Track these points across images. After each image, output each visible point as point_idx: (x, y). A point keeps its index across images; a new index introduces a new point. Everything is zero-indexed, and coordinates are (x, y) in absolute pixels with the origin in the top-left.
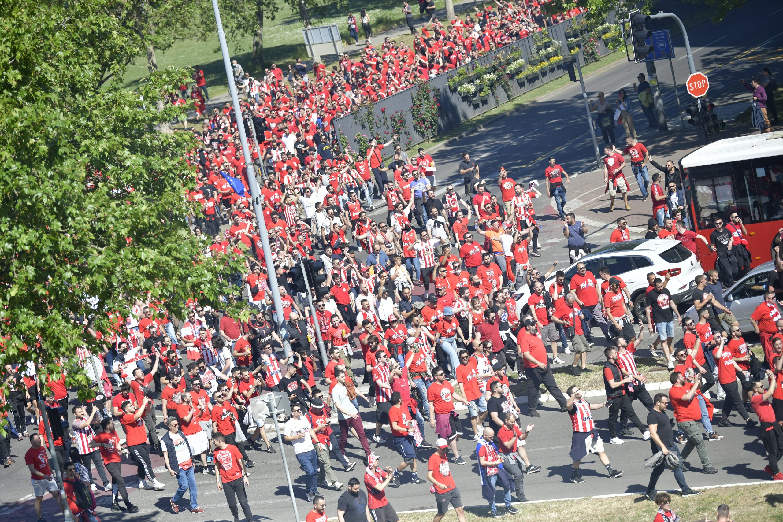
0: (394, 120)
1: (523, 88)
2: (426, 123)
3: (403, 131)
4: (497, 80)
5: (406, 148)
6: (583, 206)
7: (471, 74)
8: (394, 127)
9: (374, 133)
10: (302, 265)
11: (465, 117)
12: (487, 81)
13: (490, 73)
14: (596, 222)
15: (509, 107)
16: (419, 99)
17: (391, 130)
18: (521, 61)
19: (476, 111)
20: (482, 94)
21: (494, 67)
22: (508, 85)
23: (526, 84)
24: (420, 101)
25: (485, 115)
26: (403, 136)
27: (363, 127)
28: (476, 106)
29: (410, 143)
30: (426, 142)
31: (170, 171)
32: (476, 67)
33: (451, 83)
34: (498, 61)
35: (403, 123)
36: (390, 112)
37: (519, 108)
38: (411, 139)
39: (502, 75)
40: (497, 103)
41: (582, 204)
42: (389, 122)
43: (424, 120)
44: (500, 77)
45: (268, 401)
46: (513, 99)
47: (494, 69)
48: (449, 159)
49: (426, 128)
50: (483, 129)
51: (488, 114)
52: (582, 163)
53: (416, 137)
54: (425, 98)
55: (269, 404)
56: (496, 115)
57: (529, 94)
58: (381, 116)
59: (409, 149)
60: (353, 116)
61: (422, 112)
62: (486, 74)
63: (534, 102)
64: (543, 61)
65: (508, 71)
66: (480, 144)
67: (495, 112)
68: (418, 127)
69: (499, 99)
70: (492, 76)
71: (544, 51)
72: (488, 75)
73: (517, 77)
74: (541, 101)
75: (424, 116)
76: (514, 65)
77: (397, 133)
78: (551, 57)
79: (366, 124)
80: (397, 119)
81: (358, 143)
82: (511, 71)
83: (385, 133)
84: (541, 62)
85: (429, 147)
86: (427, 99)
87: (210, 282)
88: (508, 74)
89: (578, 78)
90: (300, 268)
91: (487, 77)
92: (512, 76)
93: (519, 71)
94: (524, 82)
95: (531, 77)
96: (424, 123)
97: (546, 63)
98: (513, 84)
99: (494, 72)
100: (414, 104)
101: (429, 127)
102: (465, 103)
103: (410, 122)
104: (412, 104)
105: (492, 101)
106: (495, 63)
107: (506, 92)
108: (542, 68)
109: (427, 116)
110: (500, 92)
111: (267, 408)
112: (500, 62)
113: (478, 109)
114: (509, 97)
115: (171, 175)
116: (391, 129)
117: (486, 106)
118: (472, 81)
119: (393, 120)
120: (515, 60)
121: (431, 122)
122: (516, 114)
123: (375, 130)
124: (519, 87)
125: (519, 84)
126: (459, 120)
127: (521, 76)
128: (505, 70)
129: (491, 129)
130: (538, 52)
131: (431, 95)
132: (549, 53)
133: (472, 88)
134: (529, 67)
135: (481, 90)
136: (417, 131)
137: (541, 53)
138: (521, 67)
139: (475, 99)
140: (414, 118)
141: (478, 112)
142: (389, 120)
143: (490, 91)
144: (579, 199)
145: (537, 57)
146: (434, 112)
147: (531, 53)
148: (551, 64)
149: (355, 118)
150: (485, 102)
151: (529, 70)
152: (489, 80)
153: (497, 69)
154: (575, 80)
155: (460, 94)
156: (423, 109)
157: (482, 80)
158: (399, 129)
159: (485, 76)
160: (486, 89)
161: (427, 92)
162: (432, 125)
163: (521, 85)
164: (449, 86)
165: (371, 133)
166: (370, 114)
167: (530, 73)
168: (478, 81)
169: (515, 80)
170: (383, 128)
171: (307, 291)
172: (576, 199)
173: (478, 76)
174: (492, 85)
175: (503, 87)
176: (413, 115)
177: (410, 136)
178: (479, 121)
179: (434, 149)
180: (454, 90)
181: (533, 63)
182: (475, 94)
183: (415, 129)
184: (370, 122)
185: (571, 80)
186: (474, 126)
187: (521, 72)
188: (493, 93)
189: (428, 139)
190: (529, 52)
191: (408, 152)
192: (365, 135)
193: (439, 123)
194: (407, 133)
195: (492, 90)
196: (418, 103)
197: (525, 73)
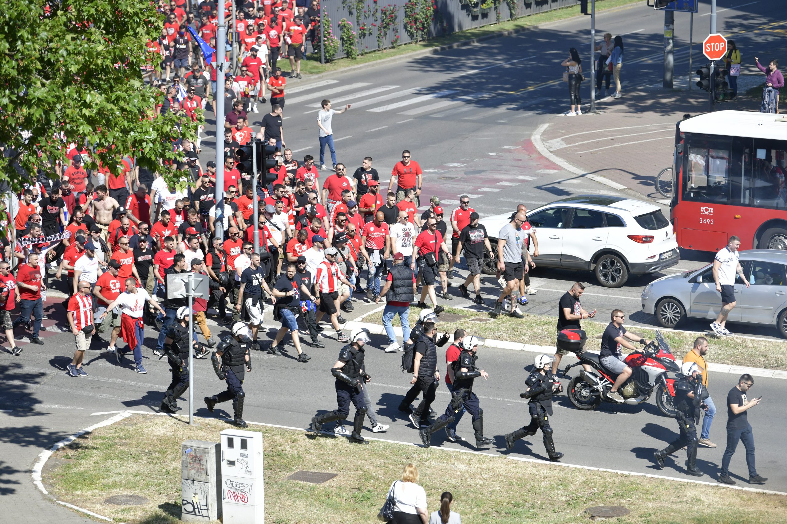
0: (385, 14)
1: (529, 9)
2: (418, 24)
3: (391, 27)
5: (390, 46)
6: (565, 148)
8: (383, 21)
9: (360, 22)
10: (254, 145)
11: (460, 27)
14: (575, 168)
15: (508, 26)
17: (379, 23)
19: (474, 23)
20: (484, 6)
22: (513, 3)
23: (533, 5)
25: (482, 29)
26: (390, 33)
27: (351, 13)
28: (475, 18)
29: (396, 41)
30: (413, 44)
31: (136, 14)
35: (393, 18)
36: (382, 4)
37: (520, 30)
38: (398, 37)
40: (498, 19)
41: (565, 146)
42: (379, 15)
43: (416, 20)
45: (186, 281)
46: (516, 19)
48: (432, 67)
49: (417, 29)
50: (476, 44)
51: (485, 29)
53: (404, 36)
55: (187, 285)
56: (493, 32)
57: (534, 17)
58: (372, 6)
59: (393, 47)
61: (417, 11)
63: (536, 27)
66: (470, 59)
67: (493, 28)
68: (409, 26)
69: (501, 15)
74: (545, 27)
75: (417, 16)
77: (385, 27)
79: (354, 11)
80: (388, 13)
81: (341, 29)
83: (372, 25)
85: (415, 50)
87: (153, 142)
89: (589, 11)
90: (251, 147)
94: (531, 3)
96: (416, 23)
100: (410, 1)
101: (420, 29)
102: (464, 12)
103: (401, 19)
105: (492, 15)
107: (510, 9)
109: (420, 16)
110: (503, 7)
111: (184, 288)
113: (477, 22)
114: (512, 15)
115: (136, 19)
116: (379, 21)
117: (485, 19)
119: (384, 12)
121: (423, 24)
122: (514, 35)
123: (362, 19)
124: (524, 7)
125: (525, 4)
126: (452, 29)
129: (484, 45)
135: (484, 2)
136: (406, 30)
139: (475, 10)
140: (407, 16)
141: (476, 24)
142: (379, 12)
143: (493, 5)
144: (562, 140)
146: (429, 14)
149: (344, 2)
150: (485, 15)
154: (586, 14)
155: (461, 1)
156: (418, 9)
158: (388, 24)
160: (489, 1)
162: (424, 28)
163: (528, 5)
165: (358, 22)
166: (361, 1)
170: (371, 19)
171: (253, 174)
172: (559, 139)
175: (508, 4)
176: (406, 12)
177: (397, 34)
178: (474, 35)
179: (420, 54)
182: (476, 5)
183: (405, 27)
184: (358, 10)
185: (582, 12)
186: (468, 38)
188: (496, 8)
189: (417, 42)
191: (392, 50)
192: (350, 22)
193: (432, 27)
194: (395, 30)
195: (495, 4)
196: (414, 1)
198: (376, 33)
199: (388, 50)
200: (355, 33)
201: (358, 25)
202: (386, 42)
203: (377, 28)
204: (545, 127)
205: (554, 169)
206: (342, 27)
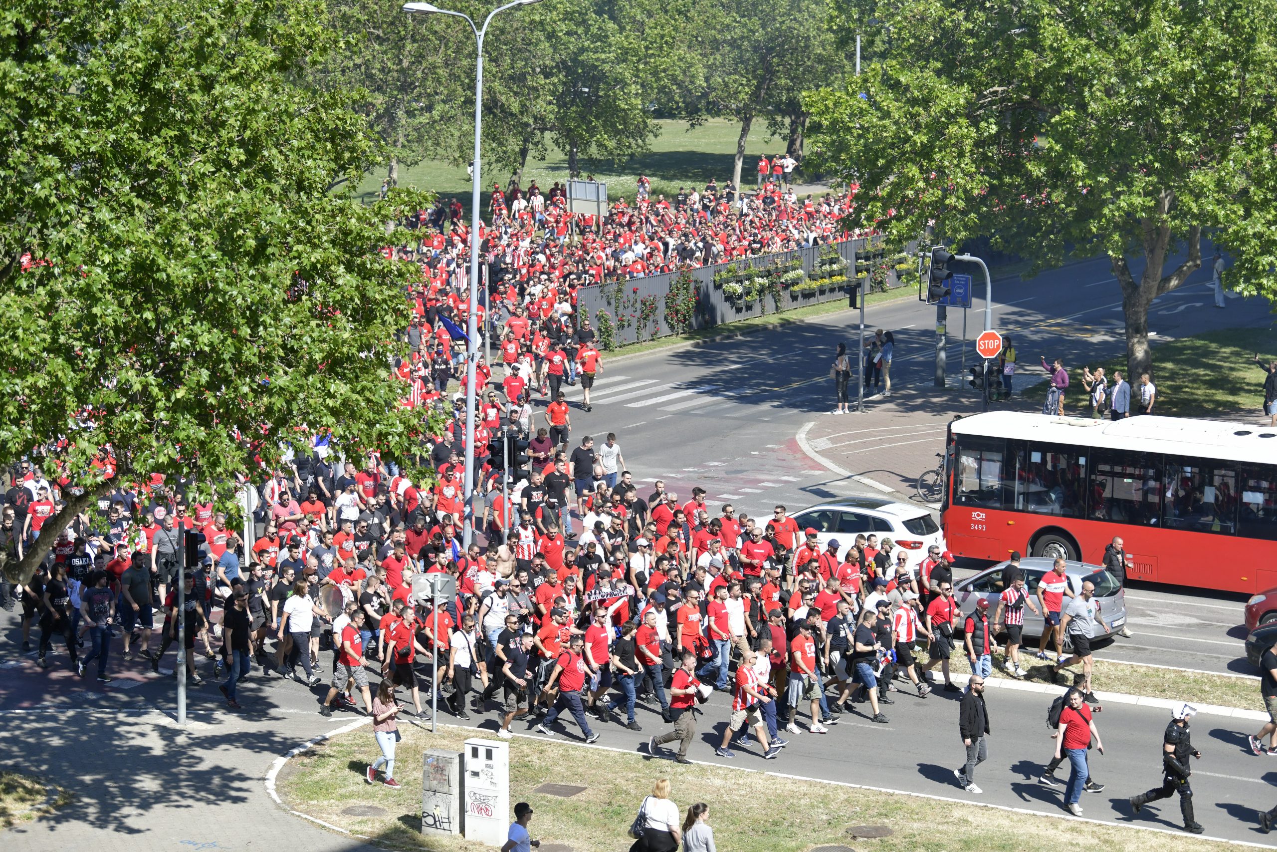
0: (645, 304)
1: (795, 302)
2: (679, 315)
3: (651, 318)
4: (769, 287)
5: (650, 338)
6: (831, 449)
7: (742, 273)
8: (643, 312)
9: (619, 313)
10: (506, 440)
11: (723, 320)
12: (757, 285)
13: (762, 277)
14: (842, 470)
15: (772, 319)
16: (677, 287)
17: (638, 314)
18: (800, 272)
19: (737, 315)
20: (749, 298)
21: (769, 271)
22: (779, 295)
23: (800, 298)
24: (678, 289)
25: (746, 322)
26: (650, 324)
27: (609, 303)
28: (739, 310)
29: (656, 333)
30: (674, 337)
31: (384, 301)
32: (749, 267)
33: (717, 278)
34: (775, 266)
35: (653, 309)
36: (642, 294)
37: (786, 324)
38: (658, 329)
39: (775, 283)
40: (763, 312)
41: (831, 446)
42: (638, 305)
43: (677, 312)
44: (772, 284)
45: (432, 581)
46: (782, 312)
47: (768, 274)
49: (678, 321)
50: (740, 338)
51: (749, 322)
53: (665, 328)
54: (684, 289)
55: (432, 586)
56: (757, 325)
57: (800, 310)
58: (632, 296)
59: (653, 340)
60: (600, 289)
61: (678, 302)
62: (758, 277)
63: (802, 321)
64: (825, 278)
65: (783, 280)
66: (733, 354)
67: (757, 321)
68: (670, 318)
69: (766, 308)
70: (765, 281)
71: (828, 266)
72: (760, 278)
73: (792, 288)
75: (678, 308)
76: (791, 275)
77: (644, 319)
78: (834, 276)
79: (613, 301)
80: (648, 304)
81: (599, 320)
82: (787, 280)
83: (632, 316)
84: (822, 278)
85: (676, 343)
86: (687, 289)
87: (400, 435)
88: (782, 283)
89: (858, 305)
90: (503, 442)
91: (760, 280)
92: (786, 286)
93: (795, 282)
94: (798, 296)
95: (807, 292)
96: (677, 315)
97: (827, 281)
98: (785, 295)
99: (767, 277)
100: (671, 292)
101: (681, 321)
102: (728, 304)
103: (662, 310)
104: (668, 291)
105: (757, 308)
106: (772, 267)
107: (776, 302)
108: (822, 286)
109: (682, 308)
110: (769, 300)
111: (429, 589)
112: (777, 268)
113: (740, 314)
114: (777, 308)
115: (385, 306)
116: (639, 312)
117: (749, 312)
118: (740, 281)
119: (643, 303)
120: (794, 269)
121: (685, 316)
122: (779, 329)
123: (621, 309)
124: (791, 300)
125: (792, 296)
126: (716, 322)
127: (796, 288)
128: (779, 277)
129: (749, 339)
130: (821, 267)
131: (692, 286)
132: (833, 271)
133: (739, 289)
134: (807, 280)
135: (748, 293)
136: (667, 322)
137: (824, 268)
138: (798, 278)
139: (739, 302)
140: (667, 307)
141: (740, 317)
142: (639, 302)
143: (758, 297)
144: (828, 439)
145: (819, 272)
146: (690, 306)
147: (813, 266)
148: (832, 284)
150: (749, 308)
151: (807, 284)
152: (760, 284)
153: (771, 275)
154: (855, 308)
155: (724, 292)
156: (679, 300)
157: (753, 282)
158: (648, 316)
159: (756, 279)
160: (754, 293)
161: (687, 282)
162: (685, 319)
163: (794, 298)
164: (714, 281)
165: (616, 312)
166: (620, 290)
167: (806, 287)
168: (747, 283)
169: (789, 291)
170: (631, 310)
171: (504, 470)
172: (825, 439)
173: (749, 278)
174: (761, 291)
175: (774, 297)
176: (666, 303)
177: (658, 326)
178: (737, 328)
179: (681, 347)
180: (718, 286)
181: (812, 277)
182: (740, 297)
183: (666, 319)
184: (617, 299)
185: (850, 306)
186: (732, 331)
187: (797, 284)
188: (761, 300)
189: (677, 334)
190: (811, 264)
191: (652, 343)
192: (609, 313)
193: (693, 320)
194: (656, 322)
195: (760, 296)
196: (675, 291)
197: (802, 286)
198: (635, 324)
199: (647, 343)
200: (613, 324)
201: (617, 315)
202: (645, 334)
203: (636, 319)
204: (811, 425)
205: (819, 470)
206: (599, 318)
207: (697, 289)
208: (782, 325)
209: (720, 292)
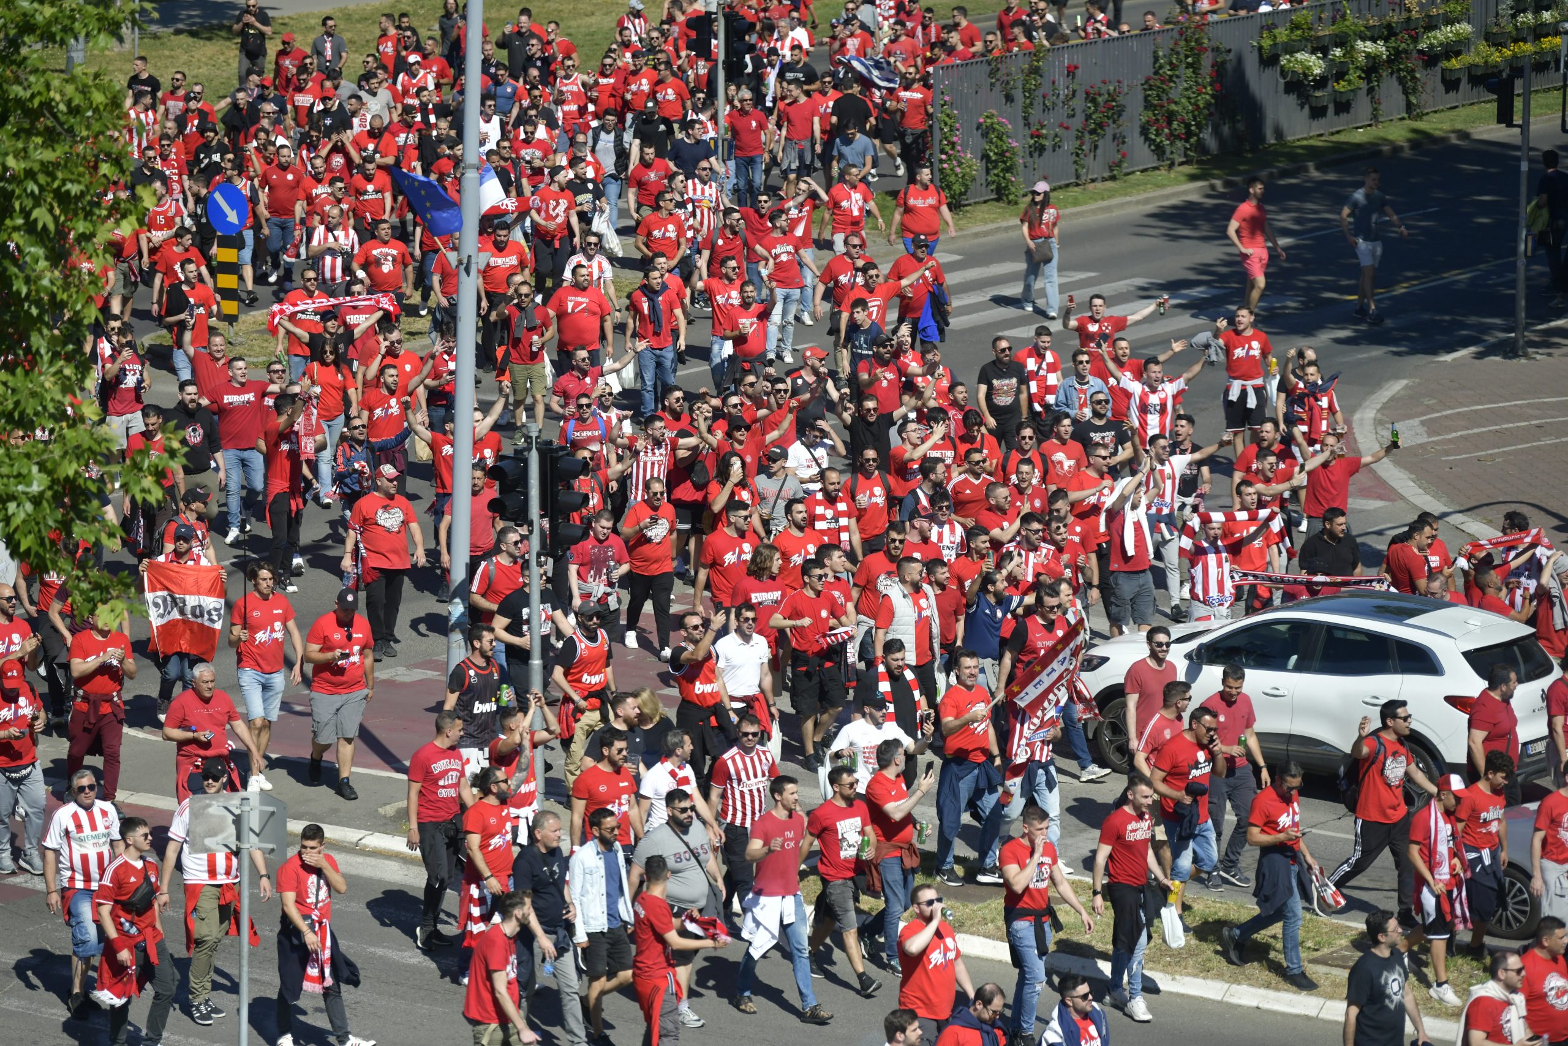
0: (1094, 101)
1: (1452, 94)
2: (1175, 125)
3: (1110, 130)
4: (1389, 61)
5: (1106, 174)
6: (1421, 446)
7: (1325, 31)
8: (1088, 117)
9: (1031, 120)
10: (534, 458)
11: (1279, 134)
12: (1361, 58)
13: (1374, 40)
14: (1428, 498)
15: (1397, 132)
16: (1171, 63)
17: (1078, 122)
18: (1465, 28)
19: (1315, 123)
20: (1341, 86)
21: (1389, 26)
22: (1414, 78)
23: (1464, 85)
24: (1173, 67)
25: (1335, 138)
26: (1106, 145)
27: (1009, 98)
28: (1318, 113)
29: (1119, 165)
30: (1163, 172)
32: (1343, 17)
33: (1267, 43)
34: (1404, 15)
35: (1116, 112)
36: (1087, 77)
37: (1422, 141)
38: (1124, 156)
39: (1406, 51)
40: (1375, 117)
41: (1424, 439)
42: (1079, 103)
43: (1170, 117)
44: (1396, 56)
45: (237, 812)
46: (1420, 117)
47: (1387, 33)
48: (1195, 228)
49: (1172, 137)
50: (1315, 174)
51: (1342, 138)
52: (1488, 329)
53: (1142, 152)
54: (1188, 66)
55: (238, 821)
56: (1358, 146)
57: (1462, 112)
58: (1061, 82)
59: (1113, 178)
60: (987, 69)
61: (1173, 94)
62: (1363, 39)
63: (1464, 135)
64: (1525, 40)
65: (1423, 46)
66: (1285, 210)
67: (1360, 136)
68: (1153, 130)
69: (1382, 107)
70: (1379, 48)
71: (1530, 16)
72: (1368, 43)
73: (1445, 64)
74: (1485, 137)
75: (1173, 107)
76: (1445, 34)
77: (1093, 132)
78: (1546, 36)
79: (1018, 94)
80: (1100, 99)
81: (985, 135)
82: (1431, 46)
83: (1061, 125)
84: (1516, 41)
85: (1163, 186)
86: (1195, 67)
88: (1421, 52)
89: (1517, 120)
90: (526, 461)
91: (1366, 47)
92: (1431, 59)
93: (1452, 50)
94: (1459, 80)
95: (1480, 72)
96: (1169, 124)
97: (1528, 47)
98: (1429, 80)
99: (1386, 40)
100: (1156, 73)
101: (1178, 137)
102: (1292, 99)
103: (1135, 113)
104: (1150, 72)
105: (1362, 107)
106: (1395, 18)
107: (1406, 92)
108: (1515, 57)
109: (1183, 107)
110: (1390, 90)
111: (232, 829)
112: (1409, 19)
113: (1323, 121)
114: (1409, 107)
116: (1080, 119)
117: (1344, 116)
118: (1321, 49)
119: (1091, 98)
120: (1450, 21)
121: (1188, 126)
122: (1407, 153)
123: (1035, 113)
124: (1441, 88)
125: (1444, 81)
126: (1262, 139)
127: (1454, 63)
128: (1415, 40)
129: (1331, 177)
130: (1514, 16)
131: (1207, 60)
132: (1543, 25)
133: (1316, 65)
134: (1483, 46)
135: (1340, 76)
136: (1147, 139)
137: (1521, 18)
138: (1459, 42)
139: (1318, 94)
140: (1148, 105)
141: (1318, 127)
142: (1081, 95)
143: (1363, 84)
144: (1423, 423)
145: (1510, 28)
146: (1201, 104)
147: (1497, 14)
148: (1541, 53)
149: (992, 73)
150: (1343, 106)
151: (1481, 54)
152: (1368, 56)
153: (1395, 35)
154: (1510, 124)
155: (1283, 73)
156: (1177, 90)
157: (1350, 51)
158: (1101, 125)
159: (1360, 45)
160: (1353, 76)
161: (1197, 51)
162: (1189, 134)
163: (1451, 84)
164: (1260, 48)
165: (1025, 118)
166: (1035, 71)
167: (1478, 60)
168: (1338, 52)
169: (1438, 69)
170: (1061, 112)
172: (1416, 422)
173: (1342, 41)
174: (1372, 68)
175: (1401, 81)
176: (1146, 97)
177: (1124, 148)
178: (1313, 153)
179: (1174, 195)
180: (1269, 60)
181: (1494, 40)
182: (1321, 82)
183: (1144, 131)
184: (1029, 92)
185: (1499, 122)
186: (1298, 158)
187: (1458, 53)
188: (1370, 91)
189: (1171, 166)
190: (1492, 13)
191: (1110, 184)
192: (1007, 121)
193: (1207, 135)
194: (1119, 139)
195: (1369, 81)
196: (1167, 71)
197: (1470, 58)
198: (1069, 145)
199: (1099, 185)
200: (1018, 144)
201: (1027, 124)
202: (1095, 166)
203: (1073, 133)
204: (1396, 387)
205: (1380, 497)
206: (986, 131)
207: (1219, 68)
208: (1414, 144)
209: (1271, 74)
